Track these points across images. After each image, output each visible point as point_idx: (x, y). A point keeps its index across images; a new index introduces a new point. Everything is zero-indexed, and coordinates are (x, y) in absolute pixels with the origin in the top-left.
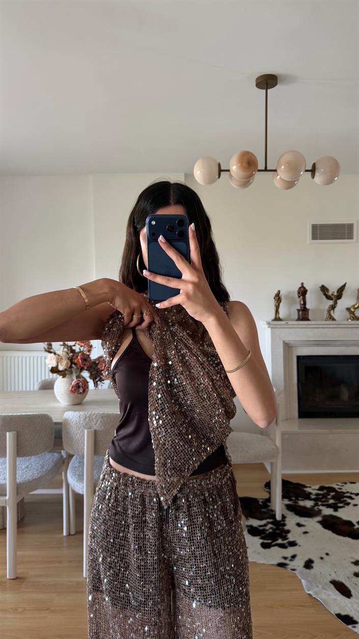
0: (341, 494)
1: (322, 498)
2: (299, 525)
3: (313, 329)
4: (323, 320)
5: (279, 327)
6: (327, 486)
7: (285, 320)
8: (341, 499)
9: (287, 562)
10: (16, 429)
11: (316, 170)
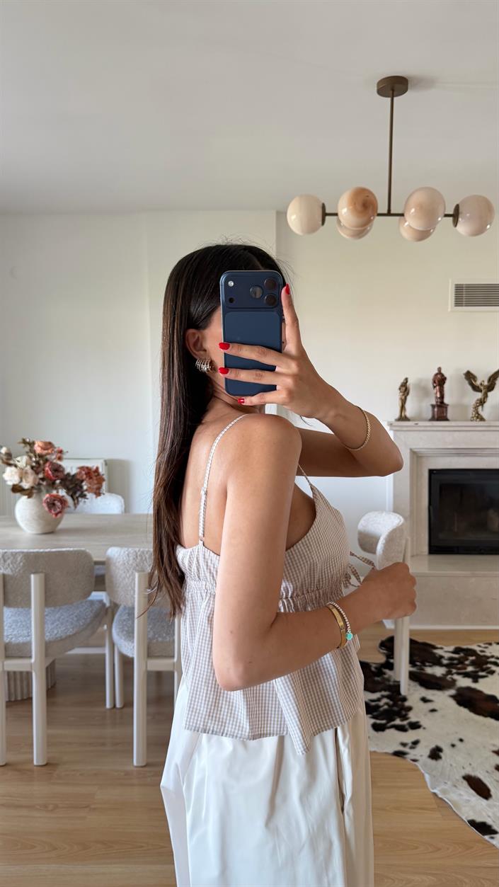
0: (484, 658)
1: (458, 664)
2: (424, 700)
3: (454, 433)
4: (467, 420)
5: (405, 429)
6: (465, 647)
7: (414, 420)
8: (482, 665)
9: (406, 749)
10: (44, 571)
11: (460, 216)
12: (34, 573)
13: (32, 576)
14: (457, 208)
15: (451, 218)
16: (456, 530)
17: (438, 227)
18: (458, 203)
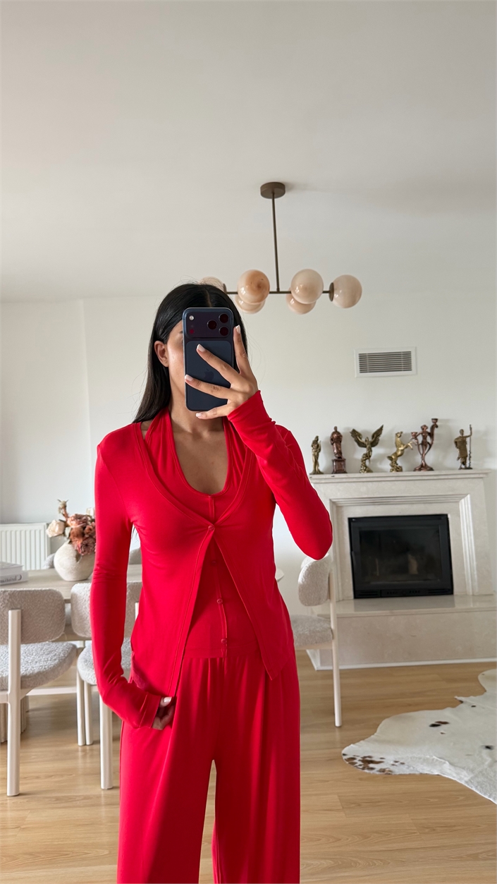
10: (19, 606)
11: (335, 292)
12: (12, 609)
13: (10, 612)
14: (332, 285)
15: (328, 294)
16: (378, 574)
17: (318, 302)
18: (332, 282)
